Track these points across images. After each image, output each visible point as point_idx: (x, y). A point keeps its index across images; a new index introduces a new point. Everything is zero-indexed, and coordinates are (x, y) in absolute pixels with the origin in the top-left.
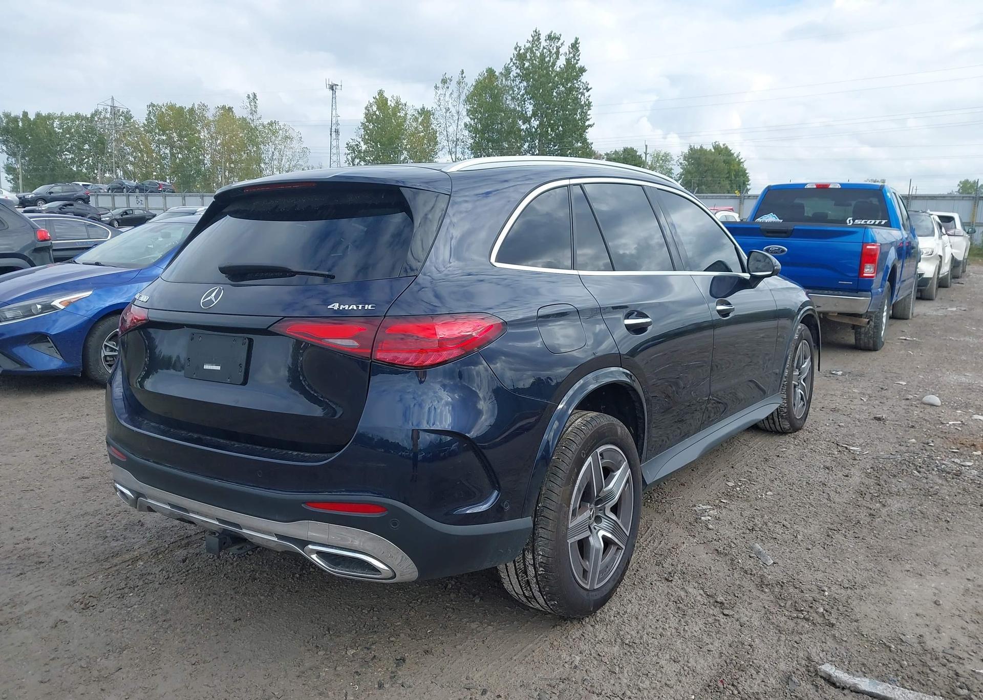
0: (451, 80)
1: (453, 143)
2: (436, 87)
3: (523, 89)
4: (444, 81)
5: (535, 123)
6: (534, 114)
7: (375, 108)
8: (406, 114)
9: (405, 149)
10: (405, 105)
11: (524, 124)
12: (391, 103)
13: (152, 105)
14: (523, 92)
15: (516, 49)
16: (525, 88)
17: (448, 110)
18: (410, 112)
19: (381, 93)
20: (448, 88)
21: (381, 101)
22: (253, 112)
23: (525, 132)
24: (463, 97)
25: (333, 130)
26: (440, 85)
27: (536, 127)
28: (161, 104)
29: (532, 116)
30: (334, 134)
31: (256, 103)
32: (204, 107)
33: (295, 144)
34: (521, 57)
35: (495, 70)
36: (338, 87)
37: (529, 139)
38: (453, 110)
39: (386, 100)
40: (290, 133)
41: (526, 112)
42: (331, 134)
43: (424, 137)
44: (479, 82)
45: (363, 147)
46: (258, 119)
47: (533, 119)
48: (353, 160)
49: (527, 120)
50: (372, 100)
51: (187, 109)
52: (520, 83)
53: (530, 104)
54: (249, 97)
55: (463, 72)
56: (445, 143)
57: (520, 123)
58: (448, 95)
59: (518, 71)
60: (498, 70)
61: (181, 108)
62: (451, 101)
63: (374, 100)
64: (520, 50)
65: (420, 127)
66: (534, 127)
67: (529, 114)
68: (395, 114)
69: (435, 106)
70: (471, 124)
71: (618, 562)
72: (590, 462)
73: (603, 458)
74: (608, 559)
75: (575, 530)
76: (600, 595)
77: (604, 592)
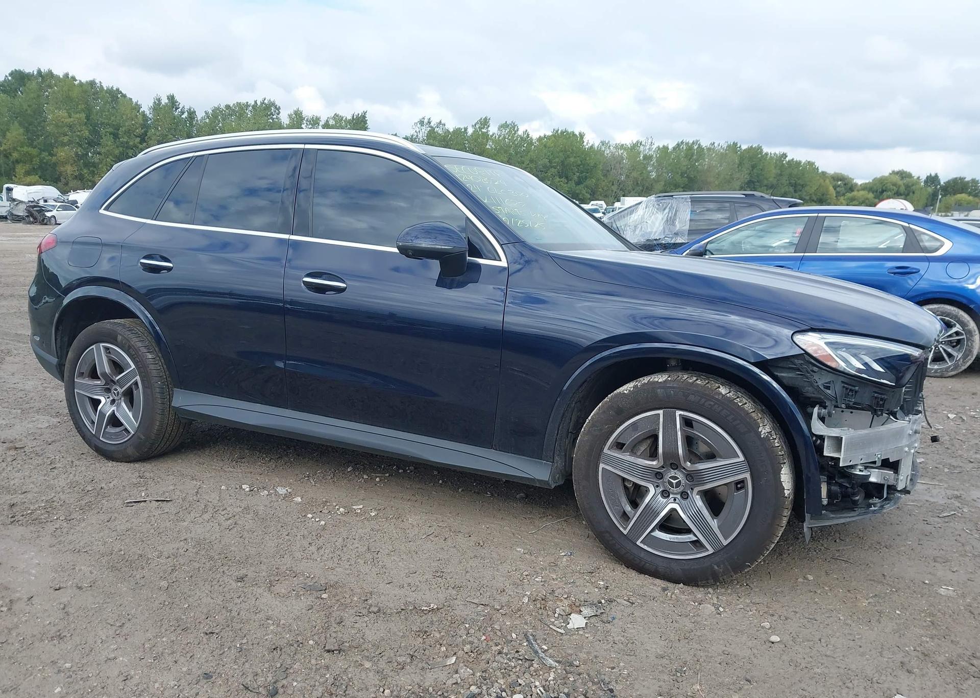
71: (126, 439)
72: (93, 348)
73: (110, 353)
74: (117, 430)
75: (81, 386)
76: (102, 446)
77: (107, 448)
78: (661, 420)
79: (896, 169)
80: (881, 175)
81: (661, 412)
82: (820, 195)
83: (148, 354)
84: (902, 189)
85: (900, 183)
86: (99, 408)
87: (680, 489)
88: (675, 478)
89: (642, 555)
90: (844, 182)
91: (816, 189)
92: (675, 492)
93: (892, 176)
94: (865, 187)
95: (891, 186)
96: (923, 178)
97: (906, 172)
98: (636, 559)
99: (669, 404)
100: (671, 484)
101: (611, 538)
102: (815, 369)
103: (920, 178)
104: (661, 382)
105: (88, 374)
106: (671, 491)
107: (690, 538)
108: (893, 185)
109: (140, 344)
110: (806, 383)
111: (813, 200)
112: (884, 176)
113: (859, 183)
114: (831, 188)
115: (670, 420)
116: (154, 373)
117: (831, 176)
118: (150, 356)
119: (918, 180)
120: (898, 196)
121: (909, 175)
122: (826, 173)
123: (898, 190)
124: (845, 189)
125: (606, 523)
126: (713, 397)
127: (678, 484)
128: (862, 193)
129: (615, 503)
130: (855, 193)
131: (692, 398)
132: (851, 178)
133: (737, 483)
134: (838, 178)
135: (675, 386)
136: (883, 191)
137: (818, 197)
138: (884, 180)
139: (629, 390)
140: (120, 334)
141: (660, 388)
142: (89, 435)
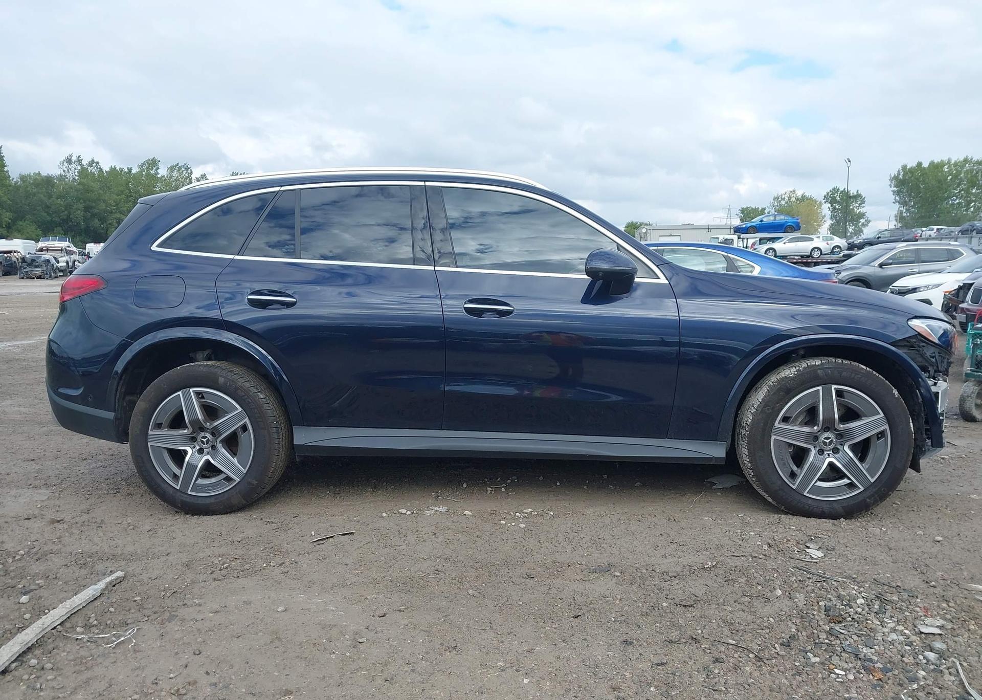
71: (228, 489)
72: (179, 395)
73: (203, 397)
74: (213, 480)
75: (158, 438)
76: (192, 500)
77: (200, 501)
78: (821, 394)
81: (820, 388)
83: (259, 394)
86: (187, 459)
87: (832, 446)
88: (827, 438)
89: (810, 502)
92: (828, 449)
98: (805, 506)
99: (826, 381)
100: (825, 443)
101: (784, 494)
102: (924, 344)
104: (818, 365)
105: (167, 425)
106: (825, 449)
107: (844, 482)
109: (248, 385)
110: (917, 355)
115: (827, 393)
116: (270, 413)
118: (261, 396)
125: (779, 482)
126: (861, 372)
127: (830, 443)
129: (784, 465)
131: (844, 374)
133: (878, 434)
135: (830, 366)
139: (794, 374)
140: (221, 376)
141: (820, 369)
142: (171, 491)
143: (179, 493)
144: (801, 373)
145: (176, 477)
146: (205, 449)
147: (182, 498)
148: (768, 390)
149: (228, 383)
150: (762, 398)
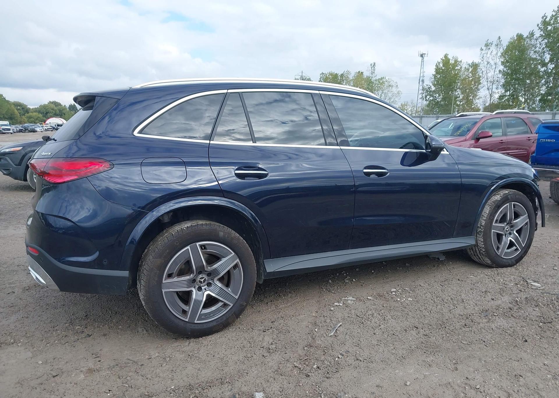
0: (492, 44)
1: (491, 83)
2: (482, 49)
3: (544, 44)
4: (487, 45)
5: (551, 66)
6: (551, 61)
7: (441, 65)
8: (461, 68)
9: (459, 88)
10: (461, 62)
11: (542, 67)
12: (452, 62)
13: (323, 73)
14: (544, 46)
15: (543, 17)
16: (546, 44)
17: (488, 63)
18: (464, 66)
19: (446, 56)
20: (489, 49)
21: (446, 61)
22: (372, 73)
23: (543, 72)
24: (499, 54)
25: (421, 80)
26: (484, 48)
27: (551, 68)
28: (326, 73)
29: (549, 61)
30: (421, 83)
31: (374, 68)
32: (348, 72)
33: (394, 90)
34: (545, 23)
35: (523, 34)
36: (425, 55)
37: (546, 77)
38: (492, 62)
39: (449, 60)
40: (392, 83)
41: (544, 60)
42: (419, 83)
43: (472, 80)
44: (511, 43)
45: (433, 88)
46: (375, 77)
47: (550, 64)
48: (426, 97)
49: (544, 65)
50: (440, 60)
51: (340, 74)
52: (542, 40)
53: (549, 54)
54: (371, 65)
55: (499, 38)
56: (485, 83)
57: (539, 67)
58: (489, 53)
59: (542, 33)
60: (525, 34)
61: (337, 74)
62: (491, 57)
63: (441, 60)
64: (546, 19)
65: (470, 74)
66: (550, 69)
67: (547, 61)
68: (453, 68)
69: (480, 61)
70: (504, 71)
71: (225, 312)
72: (188, 248)
74: (213, 308)
75: (171, 285)
76: (199, 327)
77: (205, 326)
79: (51, 101)
80: (43, 104)
82: (10, 115)
84: (58, 112)
85: (56, 108)
86: (193, 297)
90: (22, 107)
91: (6, 111)
93: (50, 104)
94: (35, 110)
95: (51, 110)
96: (68, 106)
97: (57, 102)
103: (66, 106)
105: (177, 274)
107: (514, 248)
108: (52, 110)
111: (6, 118)
112: (45, 104)
113: (31, 108)
114: (16, 111)
117: (12, 103)
119: (65, 107)
120: (56, 116)
121: (59, 104)
122: (9, 101)
123: (55, 112)
124: (24, 111)
128: (35, 114)
130: (30, 114)
132: (25, 105)
134: (17, 104)
136: (47, 113)
137: (9, 116)
138: (46, 107)
142: (182, 324)
143: (188, 324)
144: (502, 198)
145: (184, 312)
146: (202, 286)
147: (191, 327)
148: (490, 207)
149: (226, 235)
150: (488, 211)
